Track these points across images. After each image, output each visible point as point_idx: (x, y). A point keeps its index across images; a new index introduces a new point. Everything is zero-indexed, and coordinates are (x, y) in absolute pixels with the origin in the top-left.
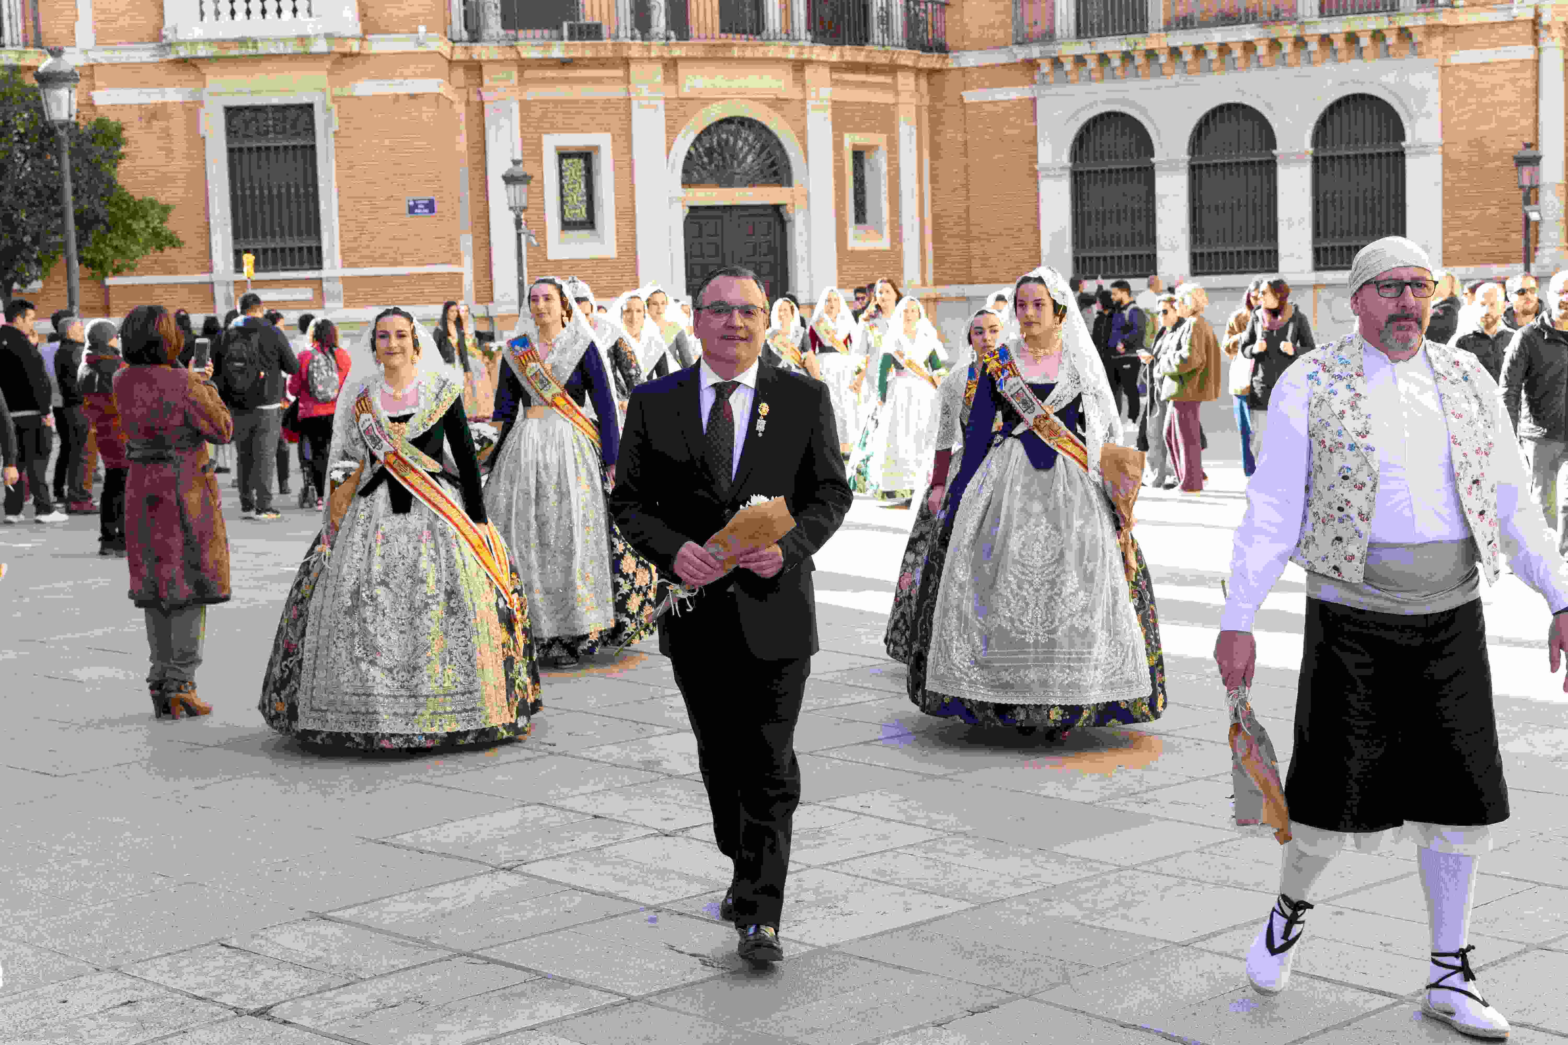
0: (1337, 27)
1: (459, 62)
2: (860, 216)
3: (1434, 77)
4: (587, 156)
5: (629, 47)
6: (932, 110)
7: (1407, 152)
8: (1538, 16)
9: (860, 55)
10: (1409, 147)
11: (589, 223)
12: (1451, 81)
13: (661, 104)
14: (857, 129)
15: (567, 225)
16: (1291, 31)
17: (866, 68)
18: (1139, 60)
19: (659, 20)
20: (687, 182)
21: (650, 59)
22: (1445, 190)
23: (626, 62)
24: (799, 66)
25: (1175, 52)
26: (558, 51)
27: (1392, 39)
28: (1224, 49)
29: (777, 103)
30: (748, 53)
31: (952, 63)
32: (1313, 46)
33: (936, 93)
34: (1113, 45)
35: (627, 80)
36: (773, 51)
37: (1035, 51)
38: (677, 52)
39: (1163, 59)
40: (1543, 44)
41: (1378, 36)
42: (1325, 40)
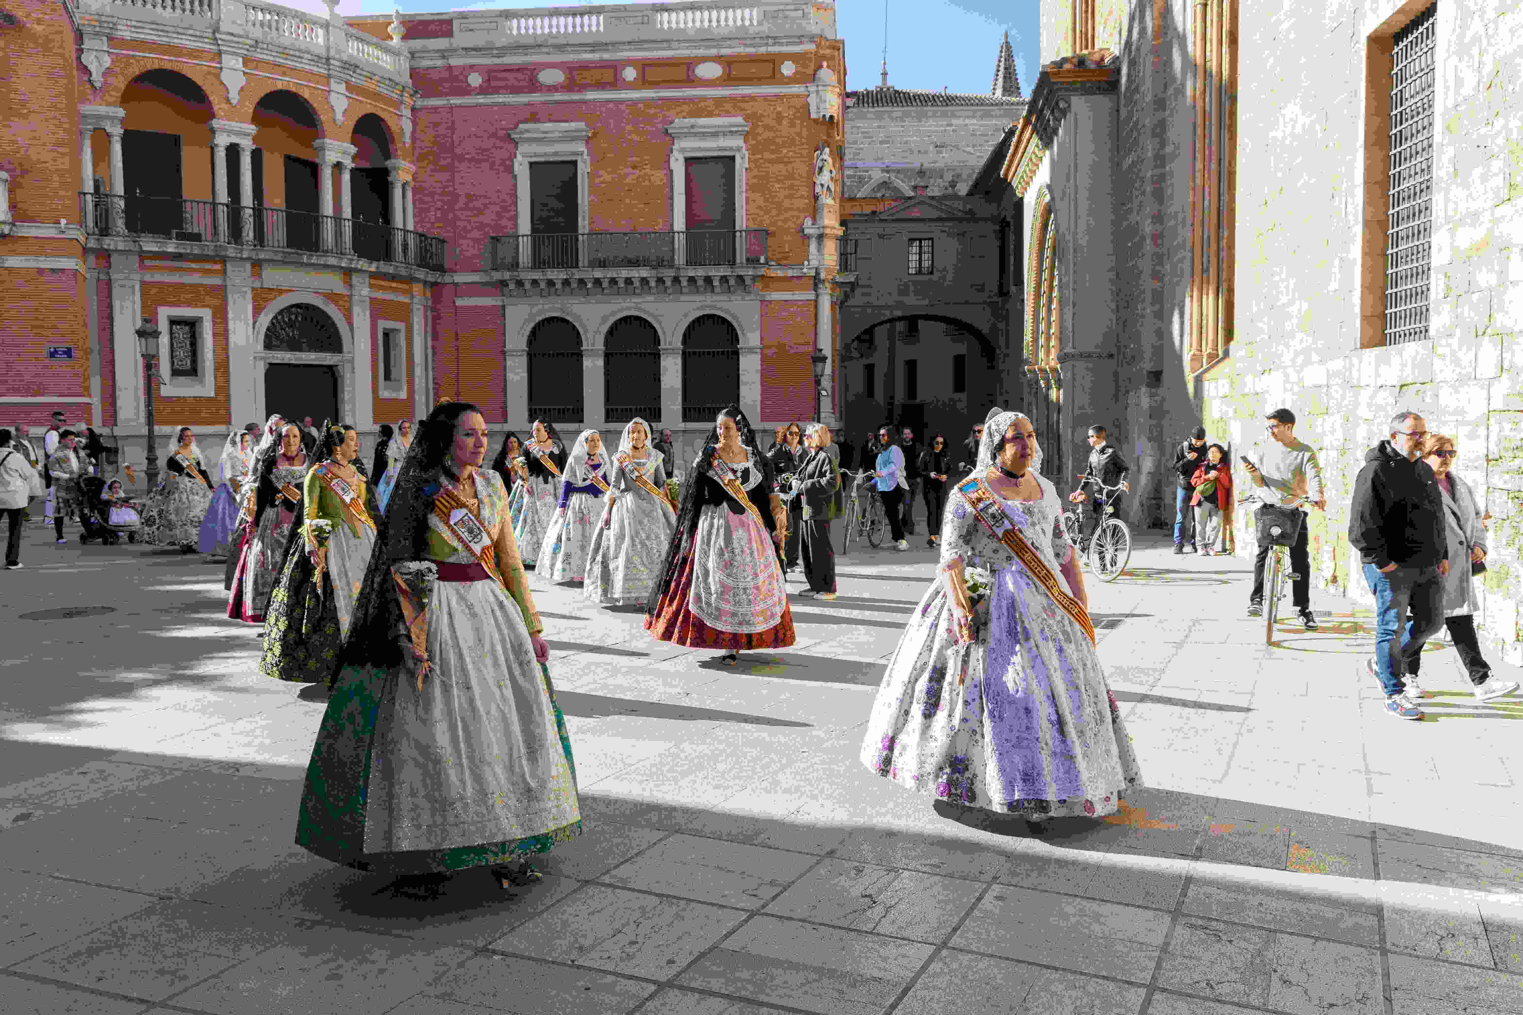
0: (700, 272)
1: (92, 250)
2: (387, 377)
3: (756, 307)
4: (192, 324)
5: (226, 249)
6: (434, 309)
7: (740, 351)
8: (818, 273)
9: (388, 268)
10: (741, 348)
11: (193, 371)
12: (766, 310)
13: (249, 292)
14: (385, 318)
15: (176, 372)
16: (672, 273)
17: (393, 278)
18: (574, 285)
19: (249, 232)
20: (268, 346)
21: (241, 259)
22: (763, 376)
23: (224, 260)
24: (348, 273)
25: (597, 282)
26: (171, 247)
27: (732, 282)
28: (629, 281)
29: (332, 297)
30: (314, 260)
31: (447, 279)
32: (684, 283)
33: (437, 298)
34: (558, 275)
35: (225, 272)
36: (332, 261)
37: (507, 275)
38: (262, 256)
39: (589, 285)
40: (820, 291)
41: (724, 279)
42: (692, 280)
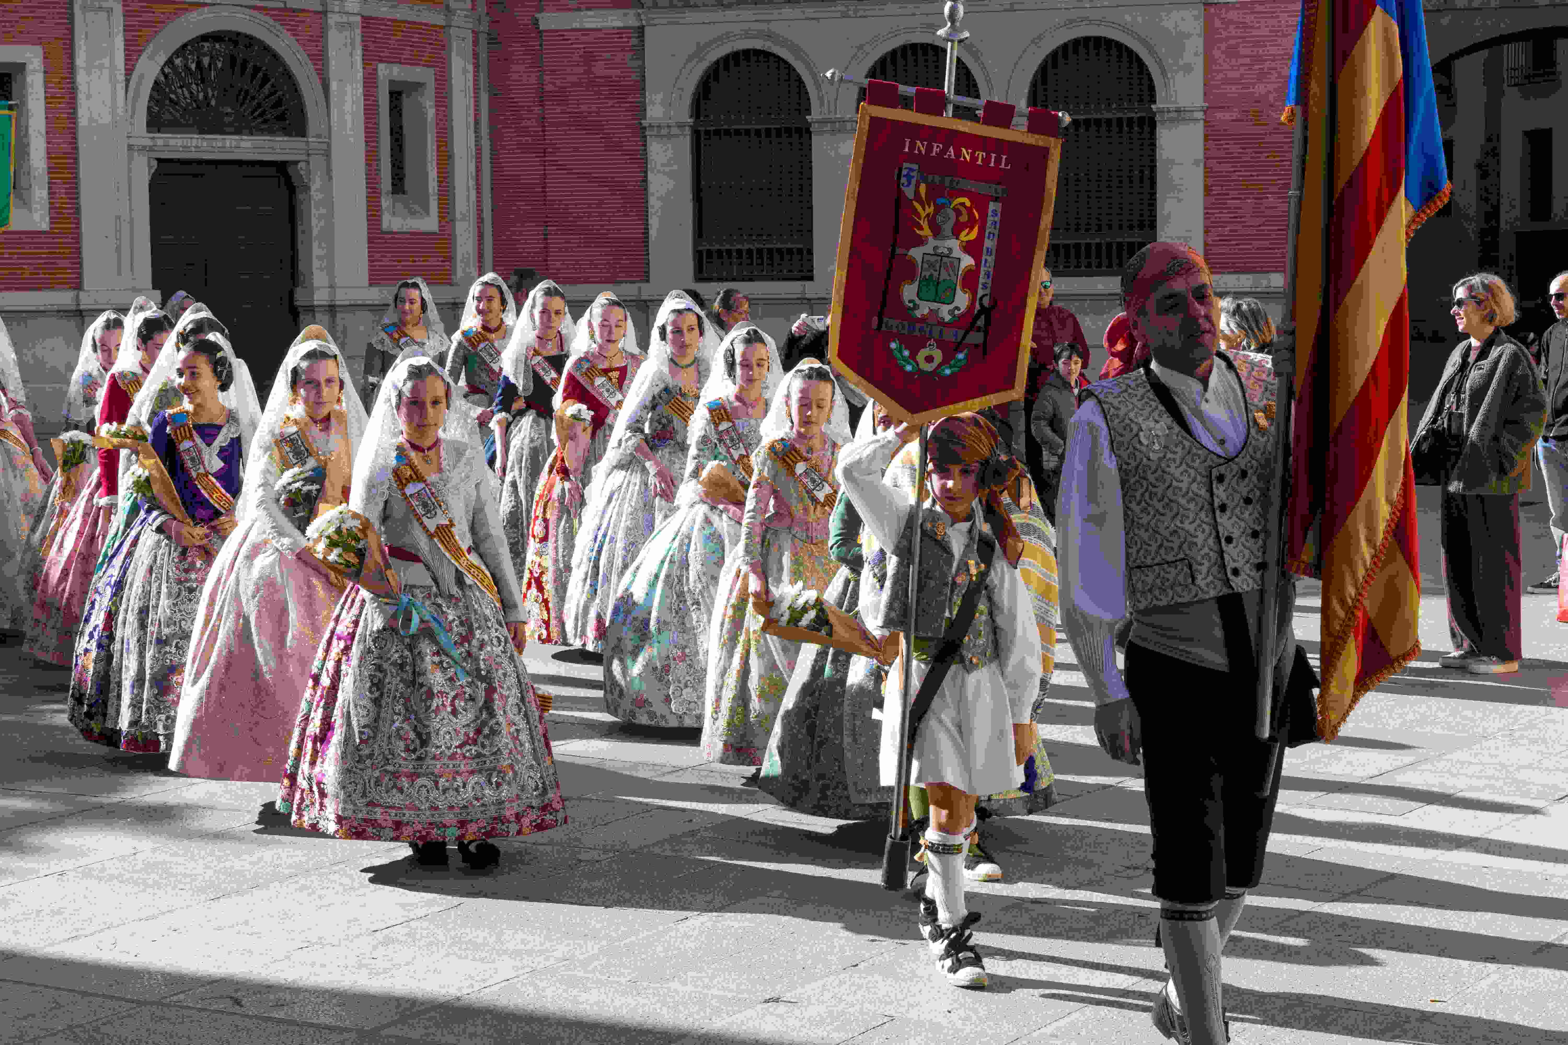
2: (398, 184)
3: (1196, 18)
6: (493, 38)
7: (1158, 118)
10: (1161, 111)
12: (1218, 23)
14: (394, 59)
22: (1209, 172)
29: (286, 17)
33: (498, 15)
